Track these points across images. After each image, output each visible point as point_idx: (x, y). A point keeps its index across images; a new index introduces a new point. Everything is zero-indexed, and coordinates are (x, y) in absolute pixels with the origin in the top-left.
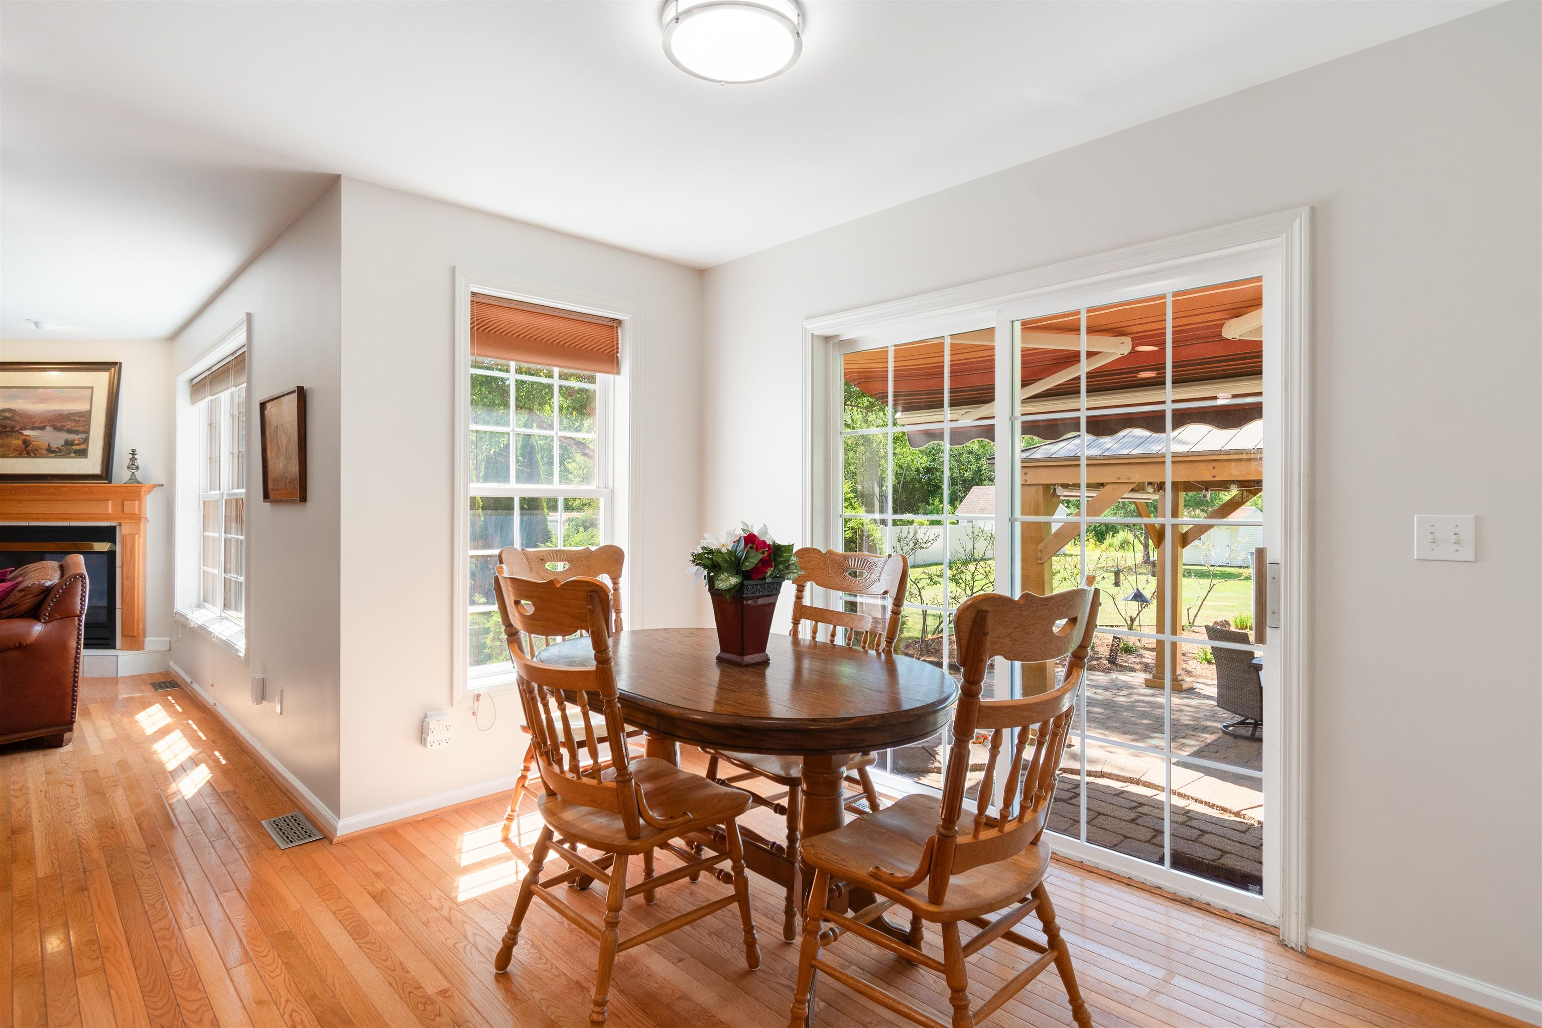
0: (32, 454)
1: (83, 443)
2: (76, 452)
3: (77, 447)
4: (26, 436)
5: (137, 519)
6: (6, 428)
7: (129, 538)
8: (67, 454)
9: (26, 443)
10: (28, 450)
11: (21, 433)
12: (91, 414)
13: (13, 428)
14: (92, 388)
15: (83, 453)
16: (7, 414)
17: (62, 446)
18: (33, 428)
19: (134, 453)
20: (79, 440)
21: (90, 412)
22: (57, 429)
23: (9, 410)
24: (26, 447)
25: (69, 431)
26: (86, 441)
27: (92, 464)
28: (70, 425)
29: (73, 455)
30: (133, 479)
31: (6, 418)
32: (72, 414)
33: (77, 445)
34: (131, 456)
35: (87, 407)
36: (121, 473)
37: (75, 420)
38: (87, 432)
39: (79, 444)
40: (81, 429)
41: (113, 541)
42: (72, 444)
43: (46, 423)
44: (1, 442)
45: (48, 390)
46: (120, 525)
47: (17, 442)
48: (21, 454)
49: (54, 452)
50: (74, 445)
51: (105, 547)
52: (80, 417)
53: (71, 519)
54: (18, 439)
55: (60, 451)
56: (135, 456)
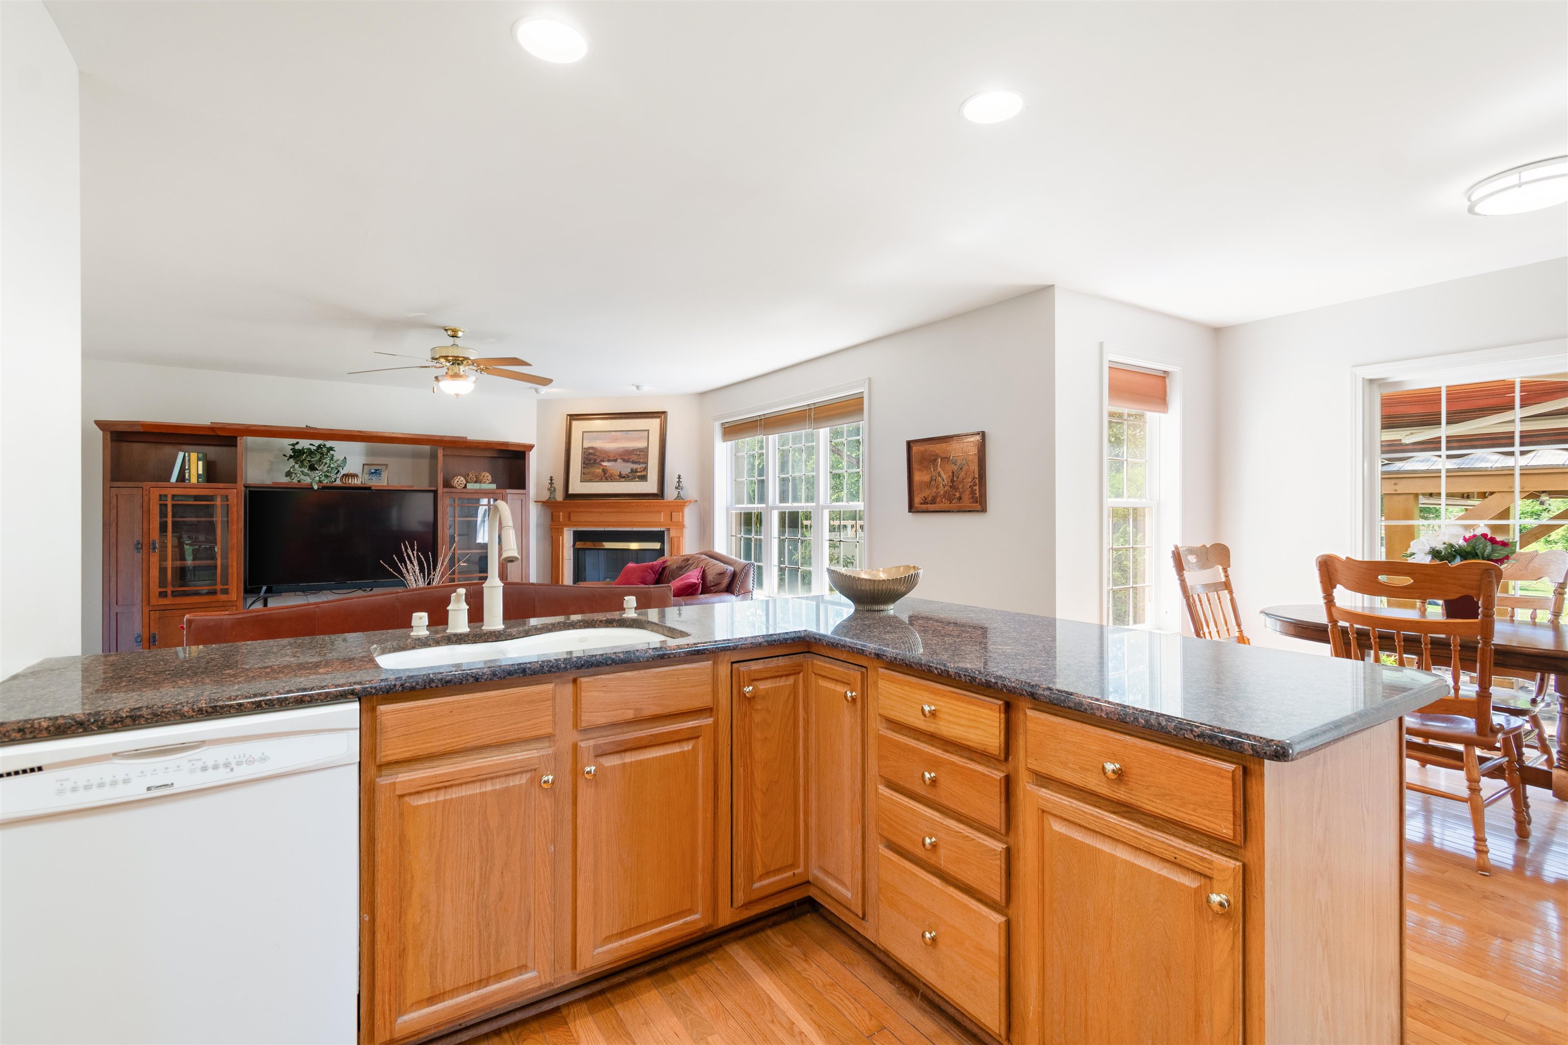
0: (609, 480)
1: (644, 470)
2: (639, 477)
3: (639, 474)
4: (604, 466)
5: (681, 526)
6: (590, 461)
7: (676, 539)
8: (633, 479)
9: (605, 471)
10: (606, 476)
11: (601, 464)
12: (648, 450)
13: (595, 460)
14: (648, 431)
15: (644, 478)
16: (591, 451)
17: (629, 473)
18: (609, 461)
19: (679, 477)
20: (640, 468)
21: (647, 448)
22: (625, 461)
23: (592, 448)
24: (605, 474)
25: (633, 462)
26: (646, 469)
27: (650, 486)
28: (634, 458)
29: (637, 480)
30: (679, 497)
31: (590, 454)
32: (636, 450)
33: (639, 472)
34: (678, 480)
35: (646, 445)
36: (670, 493)
37: (637, 454)
38: (646, 463)
39: (641, 472)
40: (641, 460)
41: (663, 543)
42: (636, 471)
43: (618, 457)
44: (587, 471)
45: (618, 433)
46: (668, 530)
47: (599, 471)
48: (601, 479)
49: (623, 477)
50: (638, 472)
51: (657, 546)
52: (641, 452)
53: (635, 526)
54: (599, 469)
55: (628, 477)
56: (681, 479)
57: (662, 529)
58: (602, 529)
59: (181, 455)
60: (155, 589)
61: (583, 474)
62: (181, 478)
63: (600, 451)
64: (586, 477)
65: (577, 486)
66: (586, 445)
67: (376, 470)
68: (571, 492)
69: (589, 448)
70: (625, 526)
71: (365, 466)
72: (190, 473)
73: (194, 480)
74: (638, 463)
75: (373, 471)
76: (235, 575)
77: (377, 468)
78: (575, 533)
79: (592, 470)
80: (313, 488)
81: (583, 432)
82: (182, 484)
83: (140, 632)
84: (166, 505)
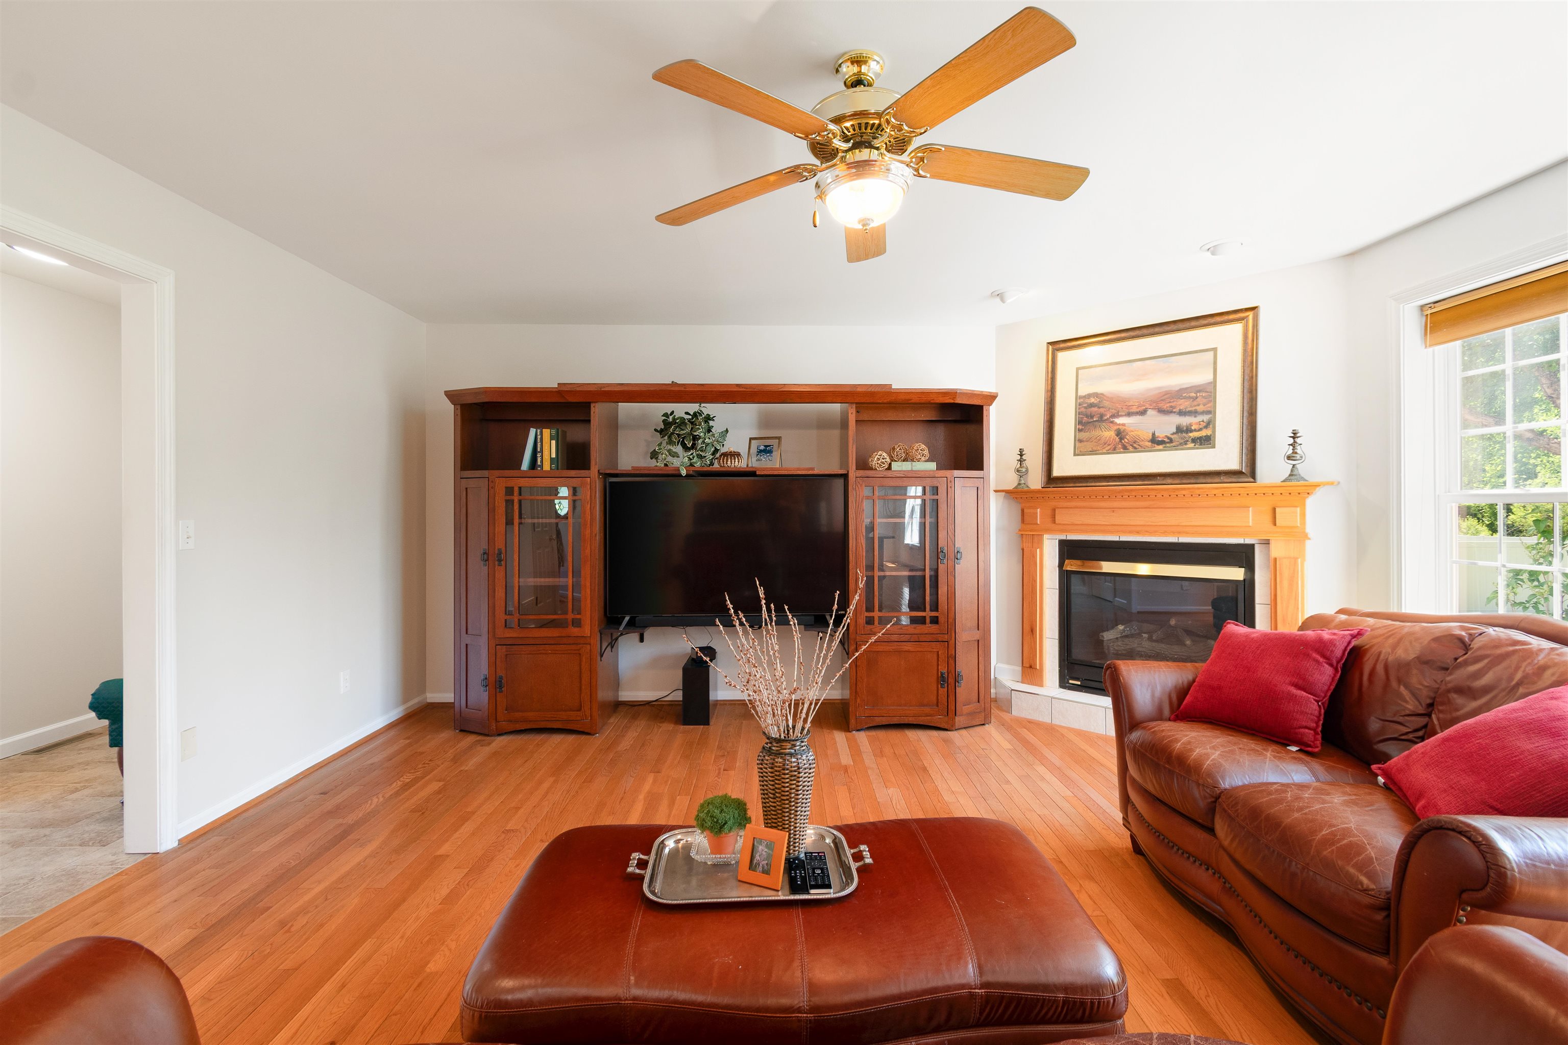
0: (1131, 449)
1: (1206, 427)
2: (1194, 440)
3: (1196, 434)
4: (1119, 425)
5: (1299, 536)
6: (1092, 417)
7: (1283, 562)
8: (1181, 444)
9: (1120, 434)
10: (1123, 443)
11: (1112, 422)
12: (1215, 386)
13: (1102, 416)
14: (1215, 350)
15: (1206, 441)
16: (1092, 400)
17: (1173, 434)
18: (1129, 414)
19: (1295, 436)
20: (1199, 423)
21: (1214, 383)
22: (1162, 411)
23: (1096, 395)
24: (1121, 439)
25: (1181, 413)
26: (1210, 424)
27: (1224, 456)
28: (1184, 404)
29: (1192, 445)
30: (1292, 475)
31: (1092, 405)
32: (1187, 388)
33: (1195, 430)
34: (1291, 441)
35: (1210, 378)
36: (1272, 468)
37: (1190, 398)
38: (1212, 412)
39: (1200, 430)
40: (1200, 408)
41: (1249, 566)
42: (1189, 430)
43: (1148, 406)
44: (1083, 435)
45: (1148, 362)
46: (1267, 543)
47: (1109, 434)
48: (1115, 449)
49: (1162, 442)
50: (1191, 431)
51: (1236, 574)
52: (1199, 391)
53: (1187, 534)
54: (1109, 430)
55: (1171, 441)
56: (1298, 440)
57: (1248, 541)
58: (1115, 538)
59: (533, 431)
60: (501, 616)
61: (1078, 441)
62: (533, 464)
63: (1111, 399)
64: (1081, 448)
65: (1065, 465)
66: (1084, 391)
67: (766, 446)
68: (1056, 473)
69: (1089, 396)
70: (1165, 533)
71: (752, 441)
72: (542, 456)
73: (547, 467)
74: (1195, 413)
75: (762, 448)
76: (589, 601)
77: (768, 442)
78: (1062, 543)
79: (1096, 433)
80: (681, 476)
81: (1078, 369)
82: (533, 473)
83: (487, 673)
84: (513, 501)
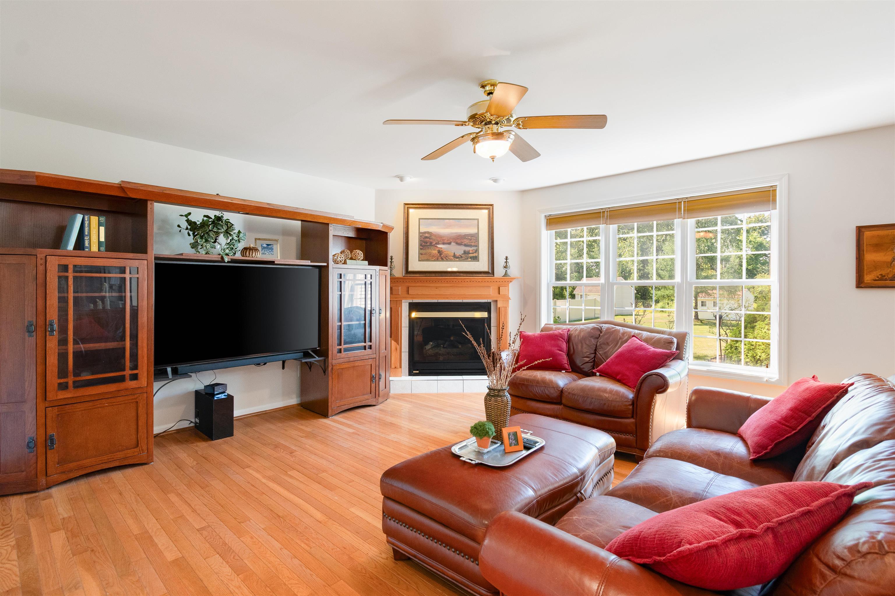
0: (445, 259)
1: (475, 252)
2: (471, 258)
3: (471, 255)
4: (439, 248)
5: (507, 299)
6: (427, 243)
7: (503, 309)
8: (466, 259)
9: (440, 252)
10: (441, 256)
11: (436, 246)
12: (478, 235)
13: (431, 243)
14: (478, 220)
15: (476, 259)
16: (427, 235)
17: (462, 254)
18: (444, 244)
19: (507, 258)
20: (472, 250)
21: (478, 233)
22: (458, 244)
23: (428, 233)
24: (440, 255)
25: (466, 245)
26: (477, 251)
27: (482, 265)
28: (466, 242)
29: (470, 260)
30: (506, 274)
31: (426, 237)
32: (467, 235)
34: (505, 261)
35: (476, 231)
36: (499, 271)
37: (469, 239)
38: (477, 246)
39: (473, 253)
40: (473, 244)
41: (489, 311)
42: (468, 253)
43: (451, 241)
44: (423, 251)
45: (451, 220)
46: (496, 301)
47: (435, 252)
48: (438, 259)
49: (458, 258)
50: (470, 254)
51: (485, 315)
52: (472, 237)
53: (465, 298)
54: (435, 250)
55: (462, 257)
56: (508, 260)
57: (489, 301)
58: (436, 301)
59: (79, 218)
60: (53, 380)
61: (420, 254)
62: (80, 244)
63: (435, 236)
64: (422, 257)
65: (415, 265)
66: (423, 230)
67: (268, 245)
68: (410, 269)
69: (425, 233)
72: (90, 240)
73: (95, 248)
74: (470, 246)
75: (265, 245)
76: (146, 358)
77: (269, 243)
78: (410, 304)
79: (429, 251)
81: (419, 219)
82: (78, 252)
83: (34, 435)
84: (67, 278)
